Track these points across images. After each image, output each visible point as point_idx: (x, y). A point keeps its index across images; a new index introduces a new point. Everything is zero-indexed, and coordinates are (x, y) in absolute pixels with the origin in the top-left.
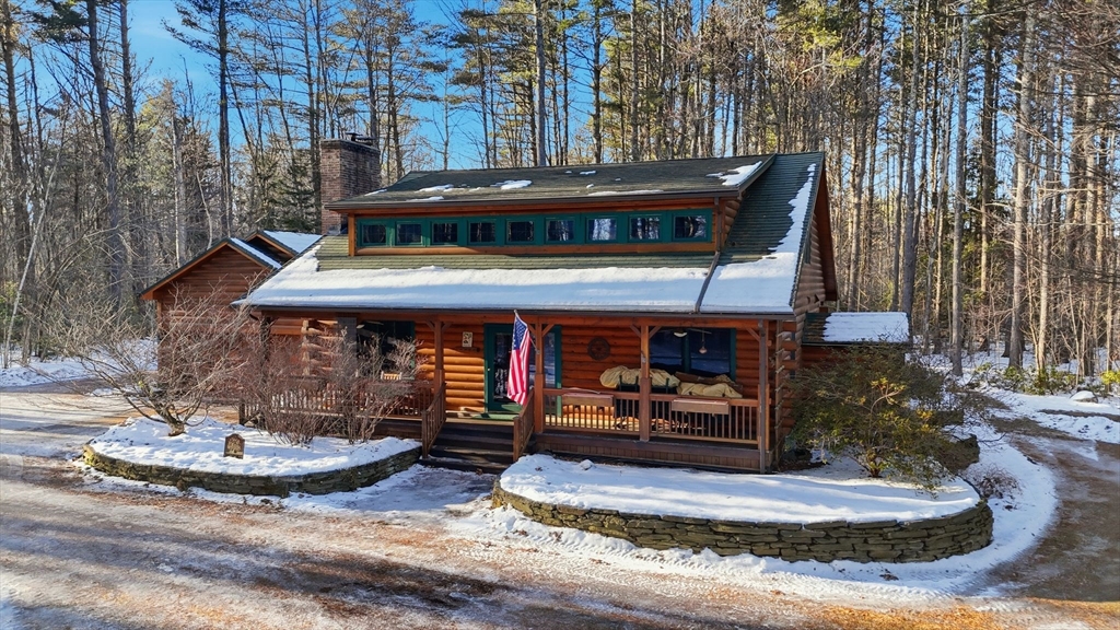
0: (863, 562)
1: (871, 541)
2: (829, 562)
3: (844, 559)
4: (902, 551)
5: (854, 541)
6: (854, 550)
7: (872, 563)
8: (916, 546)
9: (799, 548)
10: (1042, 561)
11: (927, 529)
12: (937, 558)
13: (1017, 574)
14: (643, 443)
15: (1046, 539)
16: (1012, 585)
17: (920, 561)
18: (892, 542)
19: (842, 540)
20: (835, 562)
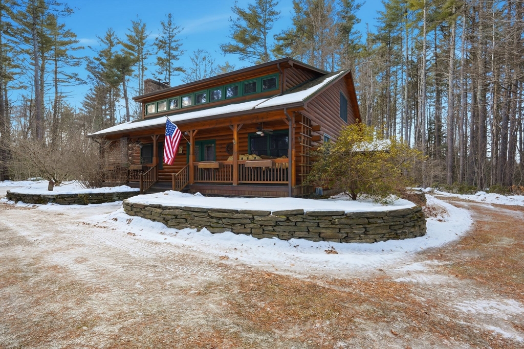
0: (315, 241)
1: (322, 225)
2: (287, 239)
3: (300, 238)
4: (347, 233)
5: (309, 224)
6: (309, 231)
7: (322, 243)
8: (358, 230)
9: (266, 228)
10: (464, 249)
11: (368, 218)
12: (376, 241)
13: (442, 255)
14: (234, 186)
15: (466, 237)
16: (436, 262)
17: (362, 242)
18: (339, 226)
19: (298, 224)
20: (292, 239)
